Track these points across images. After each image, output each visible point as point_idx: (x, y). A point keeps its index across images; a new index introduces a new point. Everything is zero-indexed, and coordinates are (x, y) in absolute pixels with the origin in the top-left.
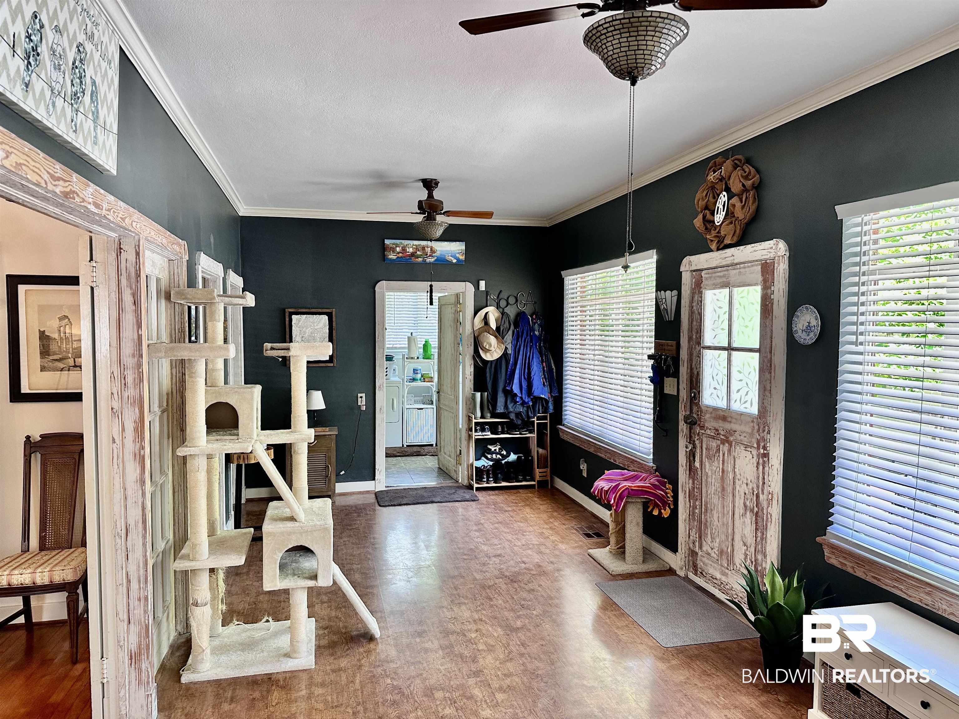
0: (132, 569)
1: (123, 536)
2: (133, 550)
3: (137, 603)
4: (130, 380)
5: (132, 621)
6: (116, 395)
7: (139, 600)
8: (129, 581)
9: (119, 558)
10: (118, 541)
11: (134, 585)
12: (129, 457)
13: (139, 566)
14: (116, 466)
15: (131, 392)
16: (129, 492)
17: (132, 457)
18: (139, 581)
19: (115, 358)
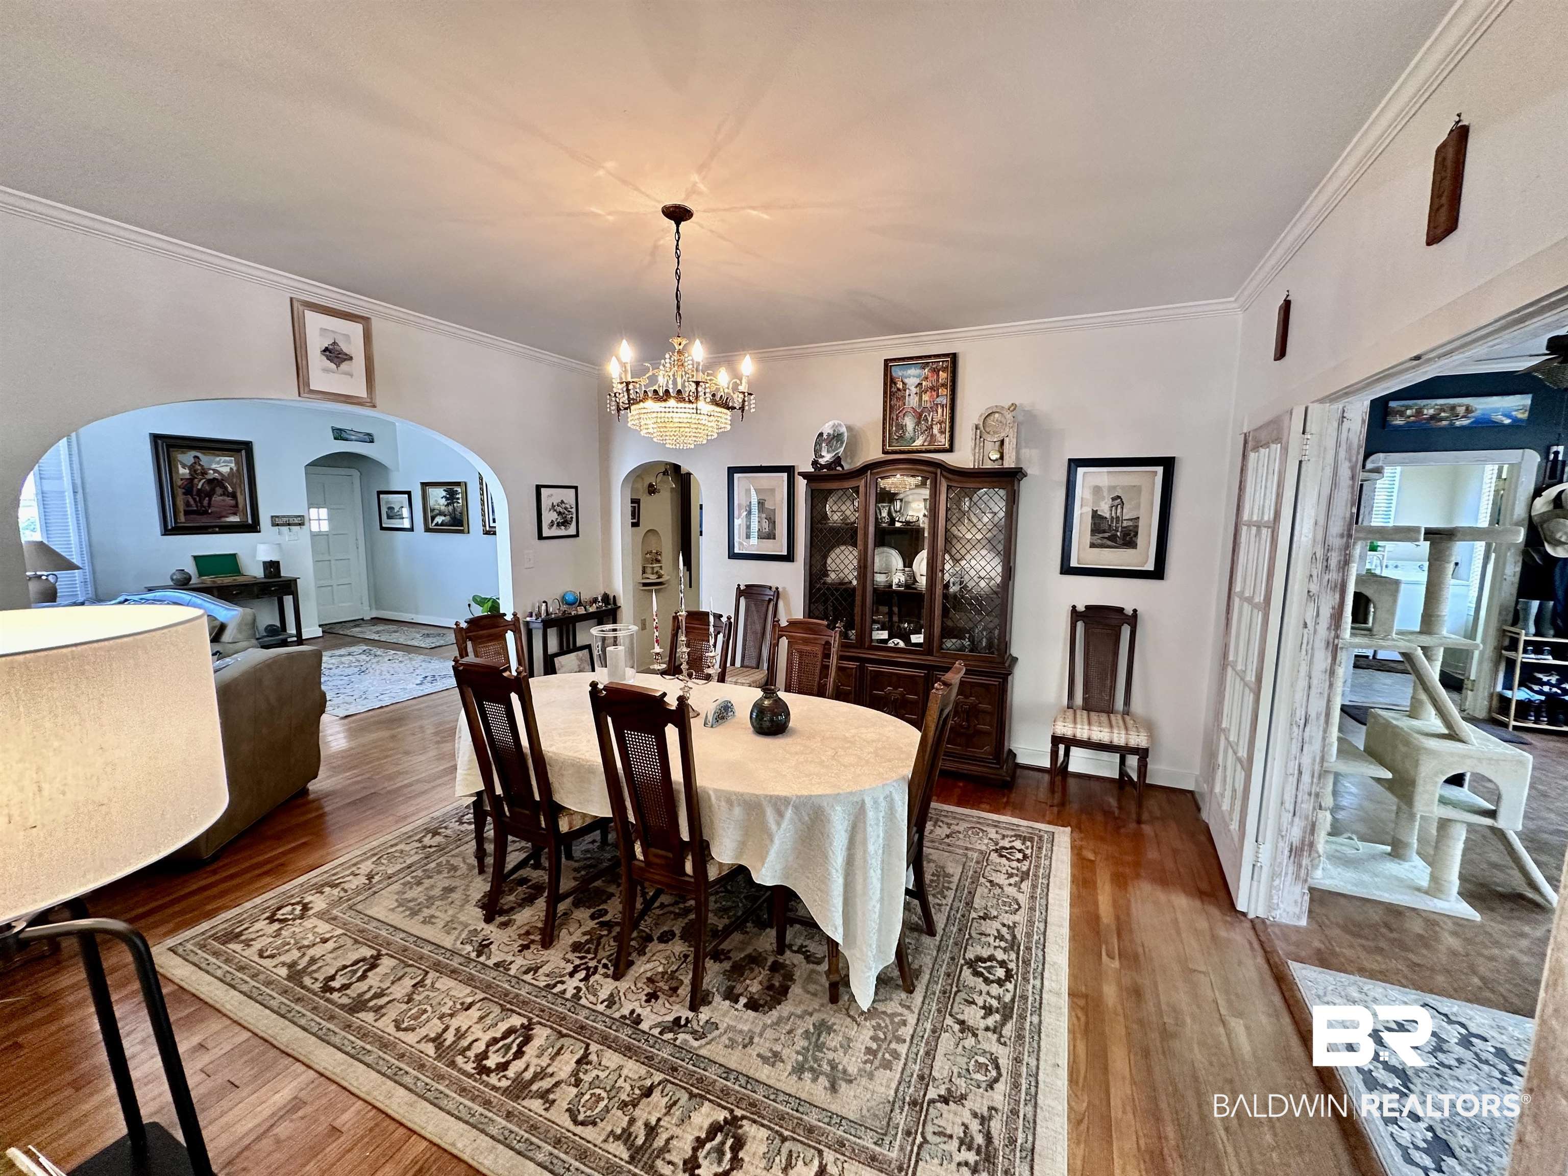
0: (1306, 761)
1: (1302, 726)
2: (1310, 743)
3: (1306, 797)
4: (1333, 563)
5: (1298, 814)
6: (1315, 578)
7: (1310, 794)
8: (1300, 773)
9: (1294, 746)
10: (1295, 729)
11: (1306, 778)
12: (1320, 645)
13: (1314, 760)
14: (1304, 652)
15: (1334, 576)
16: (1315, 682)
17: (1323, 645)
18: (1313, 776)
19: (1320, 537)
